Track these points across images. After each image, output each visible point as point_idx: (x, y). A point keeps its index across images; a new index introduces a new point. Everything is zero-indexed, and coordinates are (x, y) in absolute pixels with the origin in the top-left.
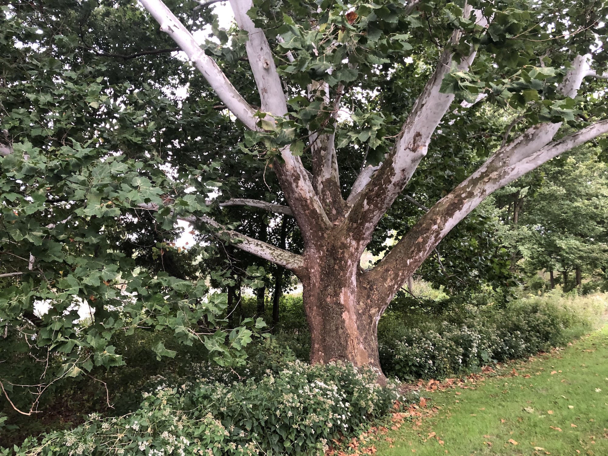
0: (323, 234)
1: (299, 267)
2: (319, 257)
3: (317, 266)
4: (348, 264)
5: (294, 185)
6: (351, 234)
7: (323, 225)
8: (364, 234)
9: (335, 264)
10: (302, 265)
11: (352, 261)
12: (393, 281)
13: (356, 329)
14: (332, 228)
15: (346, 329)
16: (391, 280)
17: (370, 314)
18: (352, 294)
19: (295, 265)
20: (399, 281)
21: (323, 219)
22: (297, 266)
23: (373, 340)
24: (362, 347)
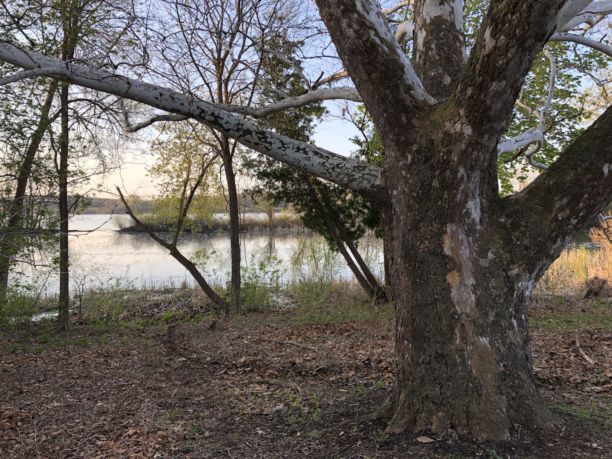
0: (409, 119)
1: (373, 186)
2: (406, 165)
3: (402, 182)
4: (459, 175)
6: (462, 112)
7: (408, 102)
8: (489, 108)
9: (433, 177)
10: (378, 182)
11: (466, 171)
12: (568, 211)
13: (473, 306)
14: (430, 106)
15: (452, 303)
16: (562, 209)
17: (508, 277)
18: (468, 236)
19: (365, 182)
20: (581, 210)
21: (409, 88)
22: (368, 186)
23: (513, 327)
24: (484, 340)
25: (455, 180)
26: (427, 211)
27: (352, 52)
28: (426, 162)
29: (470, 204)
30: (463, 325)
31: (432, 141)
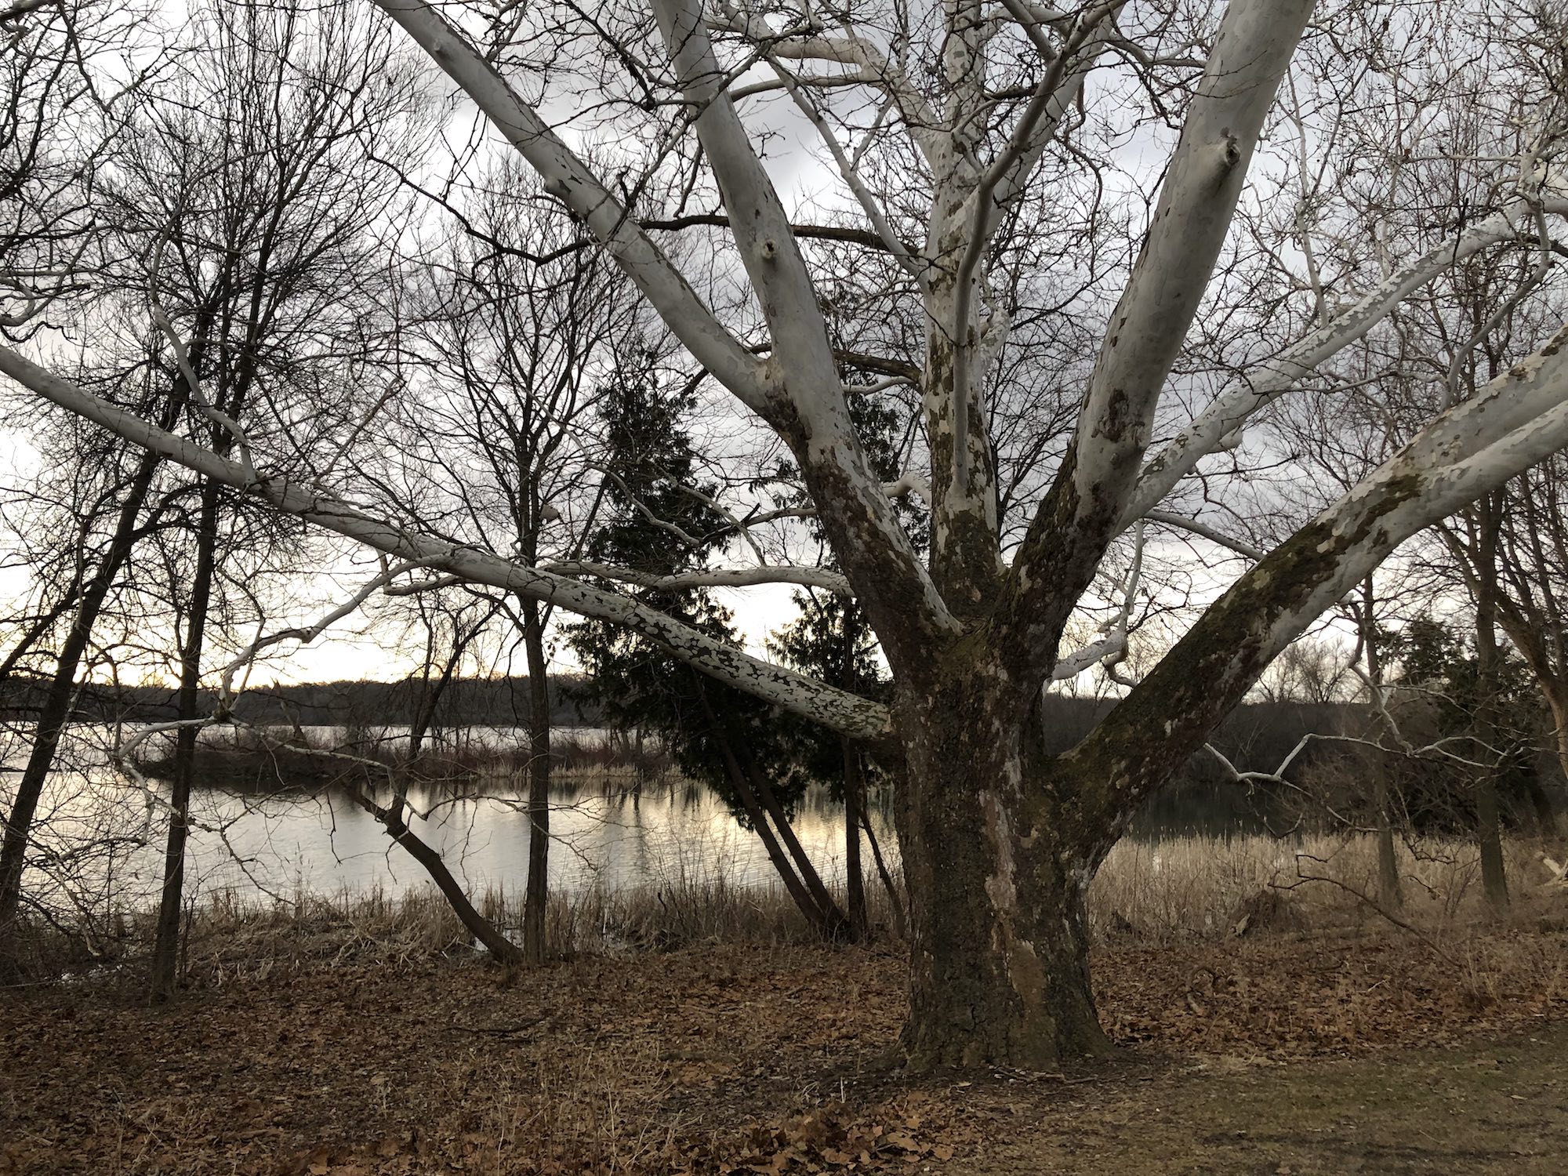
0: (930, 652)
1: (880, 734)
2: (925, 709)
3: (920, 731)
4: (994, 730)
5: (851, 532)
6: (996, 653)
7: (929, 631)
8: (1029, 652)
9: (961, 728)
10: (887, 729)
11: (1002, 724)
12: (1127, 778)
13: (1014, 899)
14: (957, 637)
15: (987, 895)
16: (1120, 775)
17: (1056, 862)
18: (1006, 808)
19: (870, 728)
20: (1143, 777)
21: (930, 614)
22: (875, 733)
23: (1064, 930)
24: (1028, 945)
25: (990, 736)
26: (954, 772)
27: (860, 566)
28: (952, 708)
29: (1008, 765)
30: (1000, 925)
31: (959, 683)
